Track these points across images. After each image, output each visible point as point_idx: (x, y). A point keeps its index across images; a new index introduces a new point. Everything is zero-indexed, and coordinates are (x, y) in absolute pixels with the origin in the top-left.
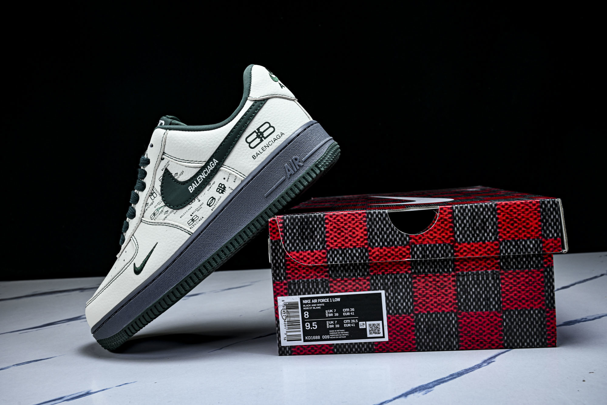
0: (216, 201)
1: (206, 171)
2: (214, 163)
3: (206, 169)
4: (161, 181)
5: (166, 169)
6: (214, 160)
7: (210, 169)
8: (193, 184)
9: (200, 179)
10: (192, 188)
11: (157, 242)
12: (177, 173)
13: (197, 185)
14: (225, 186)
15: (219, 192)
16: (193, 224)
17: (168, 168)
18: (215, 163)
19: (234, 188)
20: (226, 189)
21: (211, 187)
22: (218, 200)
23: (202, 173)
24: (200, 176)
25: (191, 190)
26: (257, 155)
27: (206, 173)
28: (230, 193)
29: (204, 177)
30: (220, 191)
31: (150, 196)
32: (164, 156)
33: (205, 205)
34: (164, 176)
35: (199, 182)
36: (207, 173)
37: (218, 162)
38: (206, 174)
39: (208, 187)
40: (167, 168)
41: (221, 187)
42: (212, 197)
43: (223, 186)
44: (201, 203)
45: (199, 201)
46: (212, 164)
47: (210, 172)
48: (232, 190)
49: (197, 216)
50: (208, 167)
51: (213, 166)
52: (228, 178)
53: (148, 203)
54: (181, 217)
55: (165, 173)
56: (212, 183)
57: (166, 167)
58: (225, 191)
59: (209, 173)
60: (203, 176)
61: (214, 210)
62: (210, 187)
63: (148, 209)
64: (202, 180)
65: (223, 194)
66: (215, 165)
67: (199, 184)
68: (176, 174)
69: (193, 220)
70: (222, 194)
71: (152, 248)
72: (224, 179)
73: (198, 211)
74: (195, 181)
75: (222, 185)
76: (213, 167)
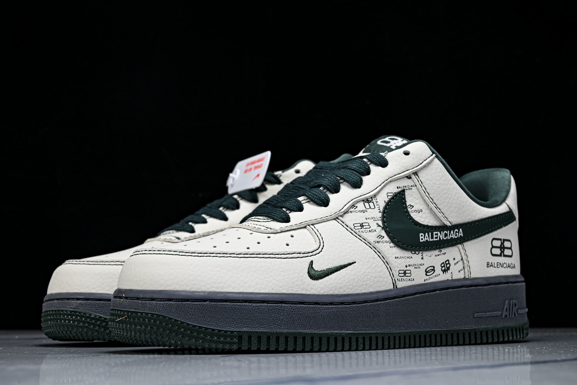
0: (434, 275)
1: (447, 234)
2: (459, 232)
3: (448, 231)
4: (389, 197)
5: (403, 191)
6: (461, 230)
7: (452, 235)
8: (427, 234)
9: (436, 236)
10: (424, 237)
11: (356, 260)
12: (413, 207)
13: (431, 240)
14: (450, 267)
15: (442, 267)
16: (403, 278)
17: (407, 193)
18: (460, 235)
19: (454, 278)
20: (448, 271)
21: (440, 256)
22: (436, 276)
23: (442, 232)
24: (439, 232)
25: (422, 239)
26: (491, 266)
27: (446, 235)
28: (448, 280)
29: (442, 239)
30: (443, 269)
31: (363, 201)
32: (413, 176)
33: (423, 268)
34: (396, 195)
35: (434, 238)
36: (447, 237)
37: (462, 236)
38: (445, 237)
39: (437, 252)
40: (406, 190)
41: (447, 264)
42: (434, 267)
43: (448, 266)
44: (422, 262)
45: (422, 258)
46: (456, 232)
47: (450, 238)
48: (452, 278)
49: (410, 273)
50: (452, 232)
51: (456, 235)
52: (458, 262)
53: (357, 207)
54: (396, 258)
55: (399, 193)
56: (443, 251)
57: (406, 188)
58: (447, 272)
59: (448, 238)
60: (441, 236)
61: (426, 282)
62: (439, 253)
63: (354, 213)
64: (438, 239)
65: (444, 274)
66: (459, 237)
67: (432, 240)
68: (411, 206)
69: (405, 273)
70: (442, 272)
71: (346, 263)
72: (454, 259)
73: (415, 268)
74: (430, 233)
75: (449, 263)
76: (456, 237)
